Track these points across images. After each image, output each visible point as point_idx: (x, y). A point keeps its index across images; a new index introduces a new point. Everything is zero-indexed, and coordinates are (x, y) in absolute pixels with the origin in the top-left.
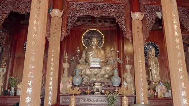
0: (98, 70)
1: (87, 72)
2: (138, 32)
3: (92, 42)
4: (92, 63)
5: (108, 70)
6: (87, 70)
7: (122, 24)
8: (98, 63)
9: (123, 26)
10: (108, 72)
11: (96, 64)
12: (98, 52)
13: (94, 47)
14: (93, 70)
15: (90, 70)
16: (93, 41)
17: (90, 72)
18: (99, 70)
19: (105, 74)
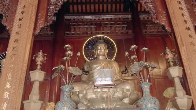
0: (109, 91)
1: (88, 94)
2: (181, 9)
3: (97, 50)
4: (97, 80)
5: (128, 90)
6: (88, 91)
7: (148, 3)
8: (109, 79)
9: (150, 5)
10: (128, 93)
11: (105, 81)
12: (109, 65)
13: (101, 58)
14: (99, 90)
15: (95, 90)
16: (99, 48)
17: (95, 94)
18: (111, 90)
19: (124, 97)
